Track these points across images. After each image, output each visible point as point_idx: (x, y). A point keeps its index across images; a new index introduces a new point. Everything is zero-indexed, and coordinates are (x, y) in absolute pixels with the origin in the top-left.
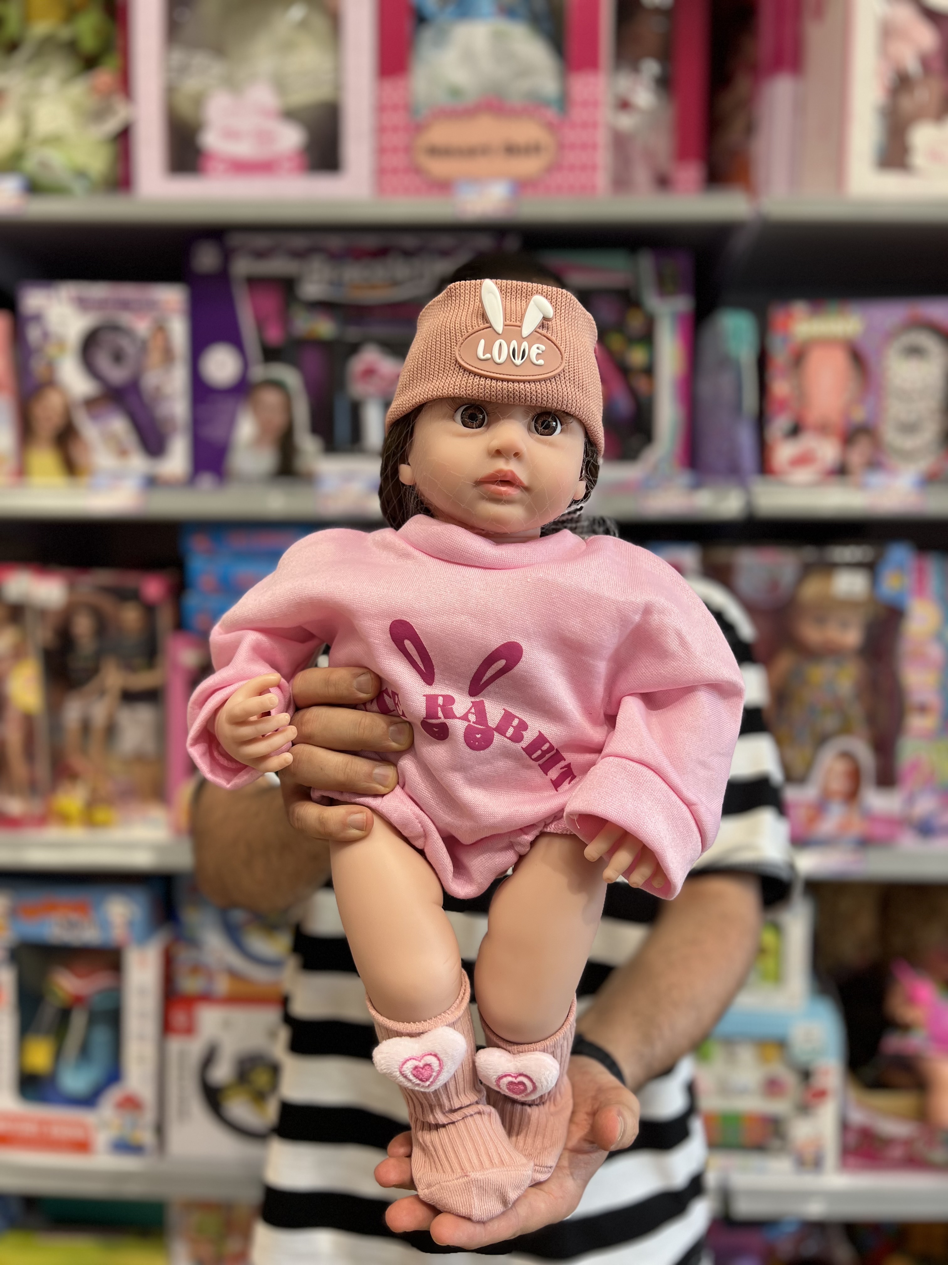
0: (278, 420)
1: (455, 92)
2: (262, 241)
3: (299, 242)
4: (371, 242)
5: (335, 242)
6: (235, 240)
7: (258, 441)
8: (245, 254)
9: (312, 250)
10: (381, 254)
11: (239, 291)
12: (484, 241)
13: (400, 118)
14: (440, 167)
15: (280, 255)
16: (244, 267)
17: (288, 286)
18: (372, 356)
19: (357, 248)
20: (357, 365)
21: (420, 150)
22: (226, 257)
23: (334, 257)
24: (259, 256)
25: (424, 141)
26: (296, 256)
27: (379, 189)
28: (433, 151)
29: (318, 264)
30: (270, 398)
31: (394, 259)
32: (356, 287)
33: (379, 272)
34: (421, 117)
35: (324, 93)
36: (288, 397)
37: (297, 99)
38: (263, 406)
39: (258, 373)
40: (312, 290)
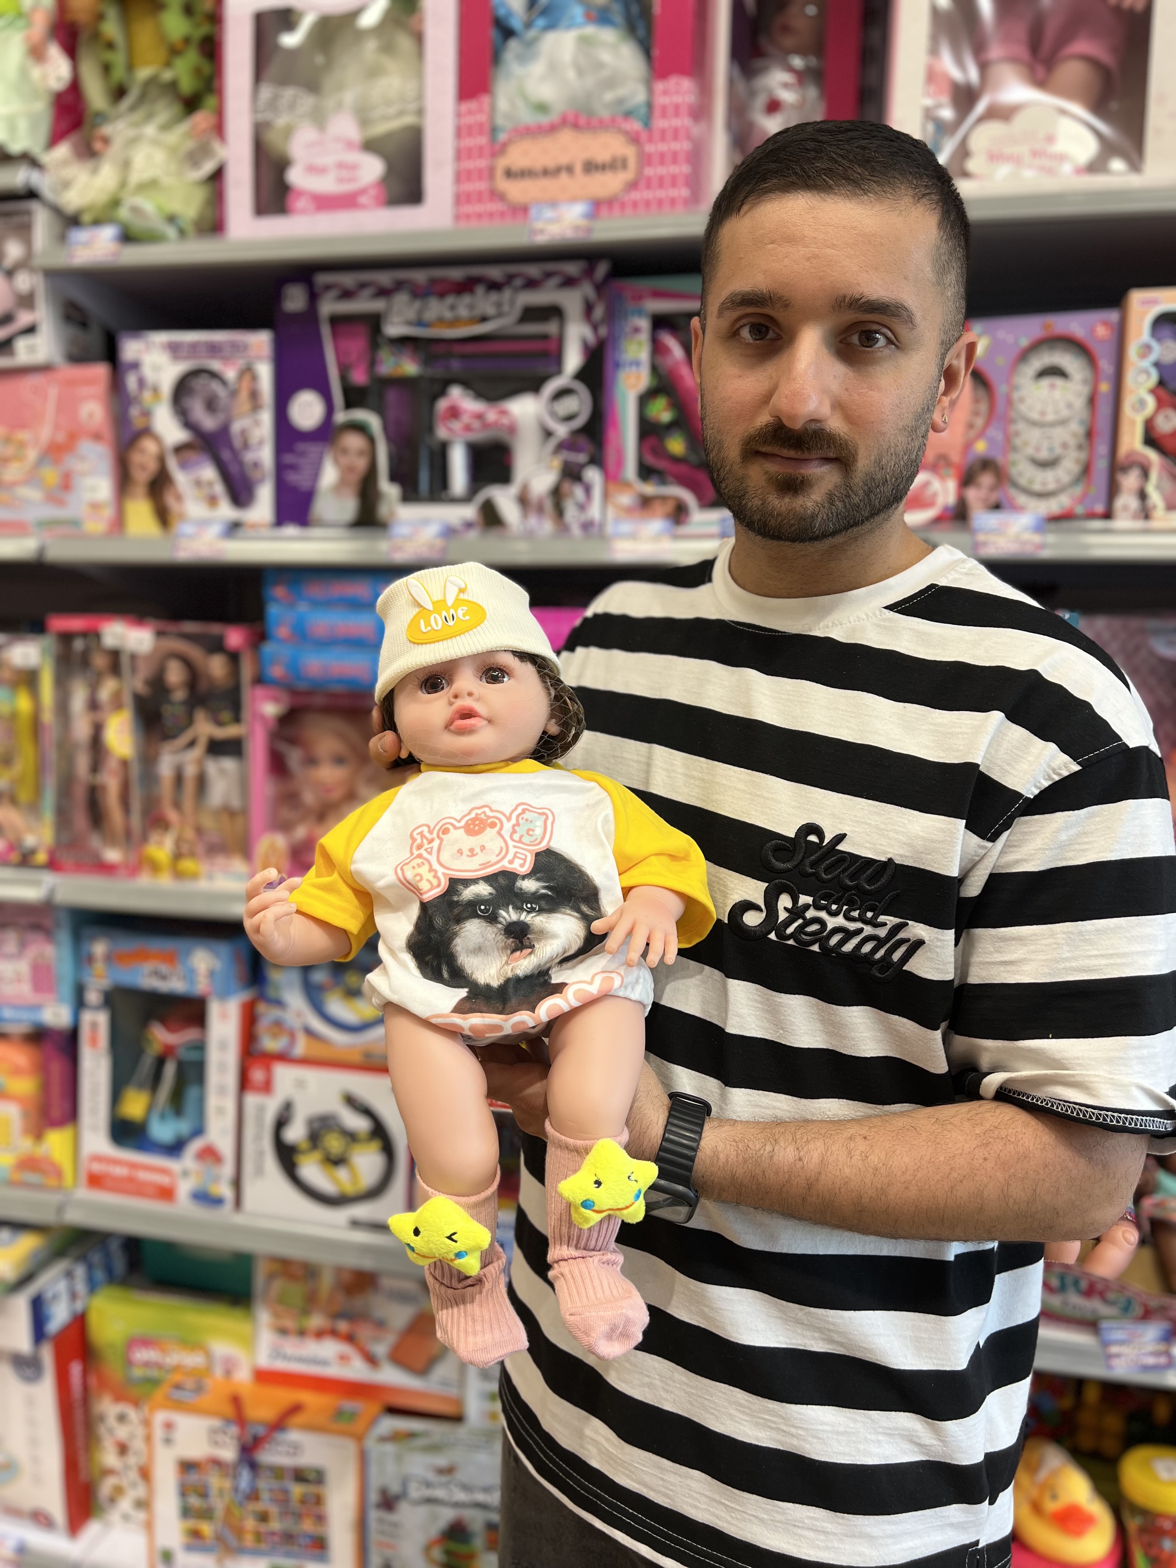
0: (361, 464)
1: (542, 108)
2: (348, 280)
3: (384, 278)
4: (457, 274)
5: (420, 276)
6: (321, 279)
7: (340, 487)
8: (333, 293)
9: (399, 286)
10: (466, 287)
11: (326, 331)
12: (572, 268)
13: (482, 140)
14: (516, 191)
15: (367, 292)
16: (328, 307)
17: (374, 322)
18: (456, 395)
19: (443, 281)
20: (442, 405)
21: (499, 173)
22: (313, 297)
23: (419, 293)
24: (347, 294)
25: (502, 163)
26: (383, 292)
27: (458, 217)
28: (509, 174)
29: (401, 299)
30: (353, 441)
31: (480, 290)
32: (441, 322)
33: (463, 306)
34: (502, 137)
35: (409, 120)
36: (371, 440)
37: (381, 129)
38: (345, 451)
39: (341, 417)
40: (394, 329)
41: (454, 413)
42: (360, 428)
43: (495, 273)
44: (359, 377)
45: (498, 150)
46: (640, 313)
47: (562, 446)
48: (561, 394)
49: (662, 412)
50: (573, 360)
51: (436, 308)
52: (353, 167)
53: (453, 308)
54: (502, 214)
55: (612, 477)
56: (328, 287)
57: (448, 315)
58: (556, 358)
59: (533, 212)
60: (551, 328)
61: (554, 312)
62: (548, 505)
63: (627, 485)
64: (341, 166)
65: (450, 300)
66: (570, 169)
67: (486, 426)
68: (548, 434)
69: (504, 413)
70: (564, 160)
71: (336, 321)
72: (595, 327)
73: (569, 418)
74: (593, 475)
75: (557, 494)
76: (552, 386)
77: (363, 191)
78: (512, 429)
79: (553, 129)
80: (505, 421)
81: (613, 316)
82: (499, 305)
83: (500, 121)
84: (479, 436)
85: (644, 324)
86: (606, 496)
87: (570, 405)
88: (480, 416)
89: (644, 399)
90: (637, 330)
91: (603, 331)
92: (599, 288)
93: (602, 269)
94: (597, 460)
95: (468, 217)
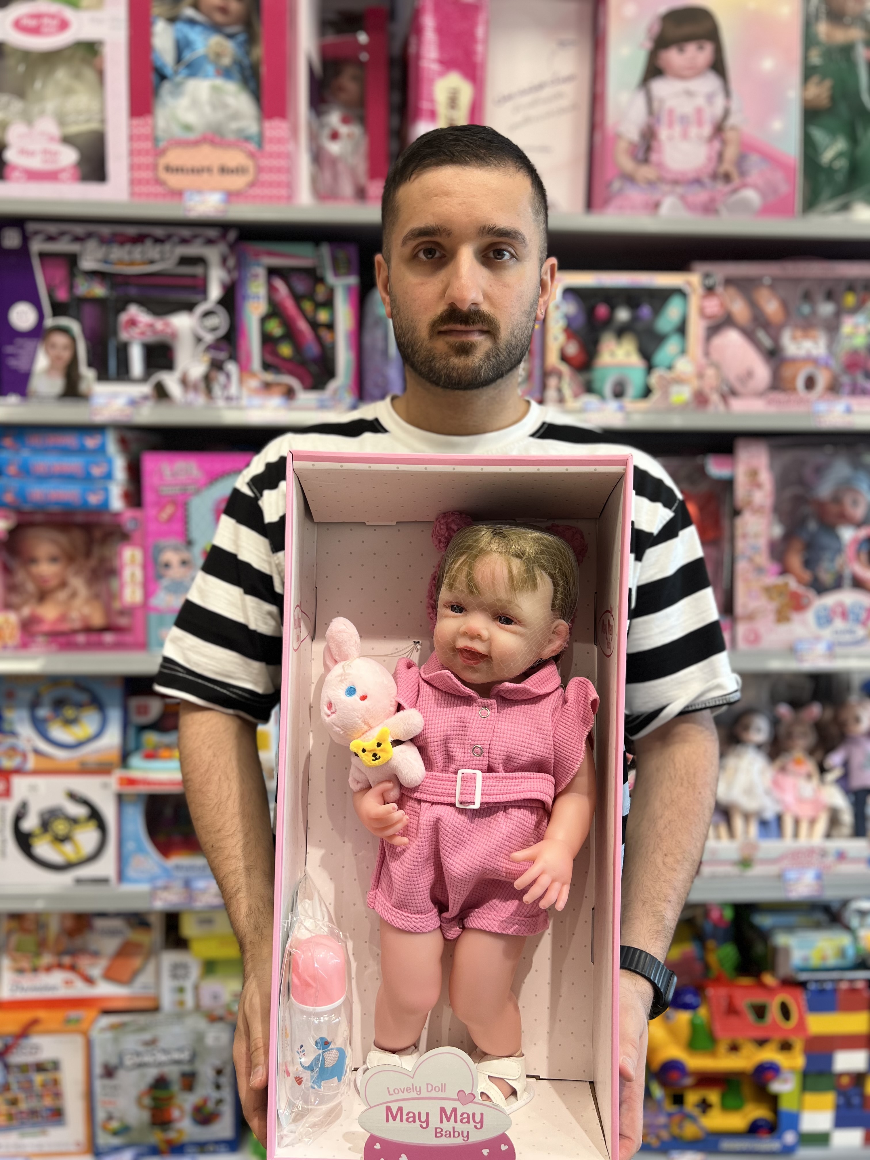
0: (66, 355)
1: (188, 128)
2: (52, 229)
3: (79, 230)
4: (132, 231)
5: (106, 230)
6: (31, 227)
7: (50, 370)
8: (39, 237)
9: (89, 236)
10: (139, 239)
11: (36, 263)
12: (212, 233)
13: (147, 145)
14: (174, 181)
15: (66, 238)
16: (36, 246)
17: (72, 260)
18: (134, 311)
19: (122, 235)
20: (124, 317)
21: (161, 168)
22: (26, 239)
23: (104, 241)
24: (51, 238)
25: (163, 162)
26: (77, 239)
27: (133, 194)
28: (168, 169)
29: (92, 245)
30: (60, 340)
31: (149, 243)
32: (121, 262)
33: (137, 252)
34: (162, 145)
35: (94, 126)
36: (73, 340)
37: (73, 129)
38: (53, 346)
39: (49, 322)
40: (87, 264)
41: (133, 323)
42: (65, 331)
43: (159, 232)
44: (62, 295)
45: (160, 153)
46: (259, 265)
47: (210, 348)
48: (207, 314)
49: (275, 328)
50: (215, 292)
51: (117, 253)
52: (55, 154)
53: (130, 253)
54: (164, 196)
55: (244, 369)
56: (36, 233)
57: (126, 257)
58: (202, 289)
59: (187, 196)
60: (198, 270)
61: (200, 261)
62: (202, 386)
63: (253, 375)
64: (45, 152)
65: (127, 247)
66: (209, 170)
67: (155, 332)
68: (199, 340)
69: (167, 325)
70: (205, 163)
71: (43, 256)
72: (229, 271)
73: (214, 329)
74: (232, 367)
75: (207, 380)
76: (201, 309)
77: (63, 170)
78: (174, 335)
79: (196, 143)
80: (169, 330)
81: (241, 265)
82: (162, 253)
83: (160, 133)
84: (150, 338)
85: (261, 272)
86: (241, 381)
87: (213, 321)
88: (151, 326)
89: (264, 320)
90: (256, 276)
91: (235, 275)
92: (232, 247)
93: (232, 235)
94: (234, 357)
95: (140, 195)
